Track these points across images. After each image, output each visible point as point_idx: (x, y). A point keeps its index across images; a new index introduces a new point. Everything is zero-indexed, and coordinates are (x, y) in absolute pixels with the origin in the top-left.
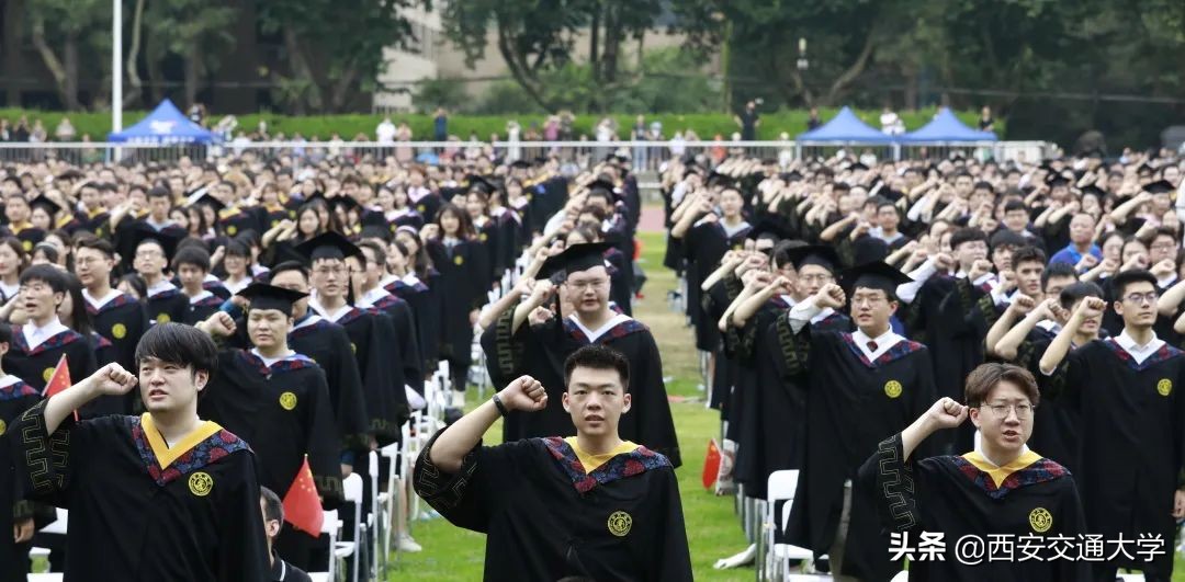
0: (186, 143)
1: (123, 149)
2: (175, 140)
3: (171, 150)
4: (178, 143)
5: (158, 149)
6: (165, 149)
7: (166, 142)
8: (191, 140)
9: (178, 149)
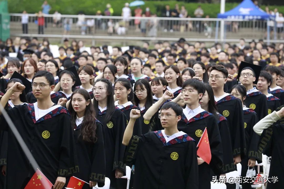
0: (257, 19)
1: (225, 22)
2: (251, 18)
3: (249, 22)
4: (253, 19)
5: (242, 22)
6: (246, 22)
7: (247, 18)
8: (259, 17)
9: (252, 22)
